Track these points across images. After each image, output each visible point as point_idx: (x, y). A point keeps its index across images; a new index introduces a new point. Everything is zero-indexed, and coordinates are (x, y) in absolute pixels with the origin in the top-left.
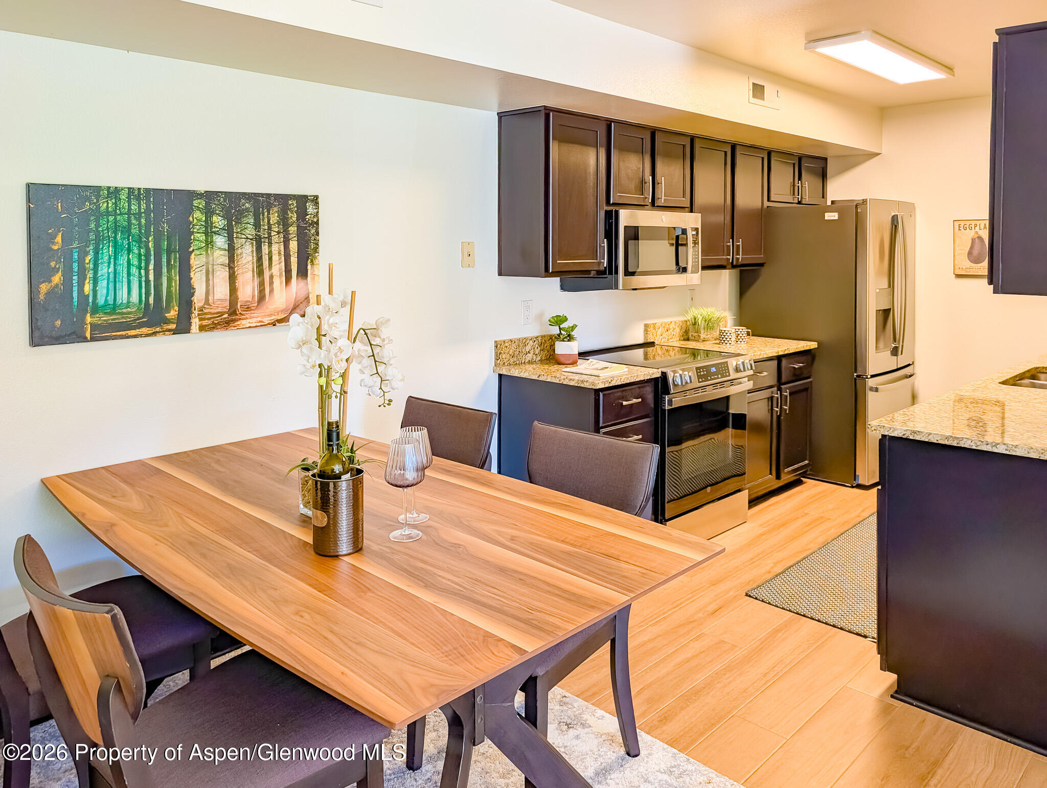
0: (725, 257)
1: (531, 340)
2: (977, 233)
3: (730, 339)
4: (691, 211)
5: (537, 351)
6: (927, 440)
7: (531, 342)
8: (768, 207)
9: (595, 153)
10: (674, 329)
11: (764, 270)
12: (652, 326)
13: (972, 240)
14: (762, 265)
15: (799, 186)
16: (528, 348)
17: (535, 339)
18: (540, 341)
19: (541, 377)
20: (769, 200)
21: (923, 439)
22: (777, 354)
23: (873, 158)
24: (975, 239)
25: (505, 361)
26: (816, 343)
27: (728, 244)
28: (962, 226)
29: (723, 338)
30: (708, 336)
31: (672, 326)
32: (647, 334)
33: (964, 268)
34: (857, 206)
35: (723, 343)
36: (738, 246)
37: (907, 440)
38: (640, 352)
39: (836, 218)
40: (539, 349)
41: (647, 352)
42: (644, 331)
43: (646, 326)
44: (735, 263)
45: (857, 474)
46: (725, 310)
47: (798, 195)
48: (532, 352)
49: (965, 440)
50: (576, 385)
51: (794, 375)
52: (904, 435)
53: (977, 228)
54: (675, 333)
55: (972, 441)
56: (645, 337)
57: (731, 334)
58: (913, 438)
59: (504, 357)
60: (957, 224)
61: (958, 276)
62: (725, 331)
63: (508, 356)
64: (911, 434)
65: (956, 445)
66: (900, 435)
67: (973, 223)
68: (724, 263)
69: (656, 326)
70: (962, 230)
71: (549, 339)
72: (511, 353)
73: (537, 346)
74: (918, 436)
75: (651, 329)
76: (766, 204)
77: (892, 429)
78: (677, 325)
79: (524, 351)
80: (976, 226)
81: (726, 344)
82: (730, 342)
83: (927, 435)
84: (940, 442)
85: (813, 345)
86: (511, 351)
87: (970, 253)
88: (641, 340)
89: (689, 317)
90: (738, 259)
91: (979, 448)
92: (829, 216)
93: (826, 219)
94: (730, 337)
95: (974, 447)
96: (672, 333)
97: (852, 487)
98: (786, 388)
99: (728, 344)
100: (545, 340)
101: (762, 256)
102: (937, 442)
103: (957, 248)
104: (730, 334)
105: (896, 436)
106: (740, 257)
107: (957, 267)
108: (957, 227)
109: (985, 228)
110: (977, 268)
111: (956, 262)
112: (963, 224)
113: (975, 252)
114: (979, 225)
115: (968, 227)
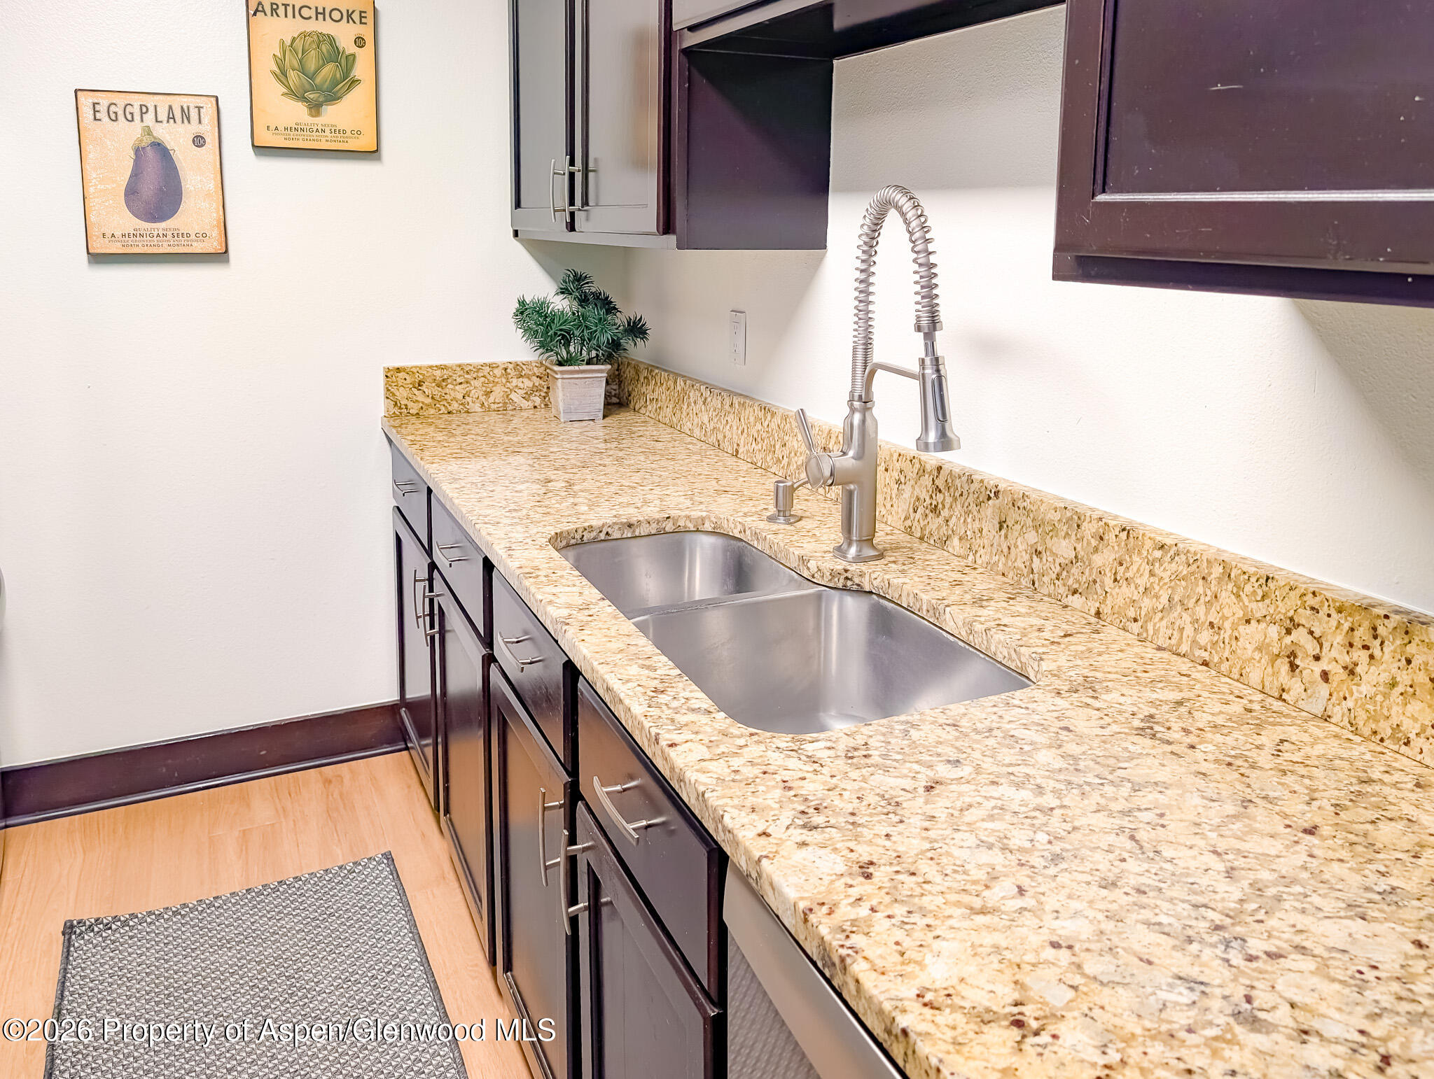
2: (148, 130)
13: (136, 153)
24: (143, 148)
28: (102, 108)
33: (118, 233)
53: (150, 117)
60: (87, 100)
61: (97, 258)
67: (137, 101)
70: (106, 119)
80: (144, 110)
87: (131, 192)
103: (92, 175)
107: (95, 232)
108: (88, 113)
109: (171, 117)
110: (157, 235)
111: (92, 218)
112: (104, 101)
113: (148, 188)
114: (151, 110)
115: (120, 113)
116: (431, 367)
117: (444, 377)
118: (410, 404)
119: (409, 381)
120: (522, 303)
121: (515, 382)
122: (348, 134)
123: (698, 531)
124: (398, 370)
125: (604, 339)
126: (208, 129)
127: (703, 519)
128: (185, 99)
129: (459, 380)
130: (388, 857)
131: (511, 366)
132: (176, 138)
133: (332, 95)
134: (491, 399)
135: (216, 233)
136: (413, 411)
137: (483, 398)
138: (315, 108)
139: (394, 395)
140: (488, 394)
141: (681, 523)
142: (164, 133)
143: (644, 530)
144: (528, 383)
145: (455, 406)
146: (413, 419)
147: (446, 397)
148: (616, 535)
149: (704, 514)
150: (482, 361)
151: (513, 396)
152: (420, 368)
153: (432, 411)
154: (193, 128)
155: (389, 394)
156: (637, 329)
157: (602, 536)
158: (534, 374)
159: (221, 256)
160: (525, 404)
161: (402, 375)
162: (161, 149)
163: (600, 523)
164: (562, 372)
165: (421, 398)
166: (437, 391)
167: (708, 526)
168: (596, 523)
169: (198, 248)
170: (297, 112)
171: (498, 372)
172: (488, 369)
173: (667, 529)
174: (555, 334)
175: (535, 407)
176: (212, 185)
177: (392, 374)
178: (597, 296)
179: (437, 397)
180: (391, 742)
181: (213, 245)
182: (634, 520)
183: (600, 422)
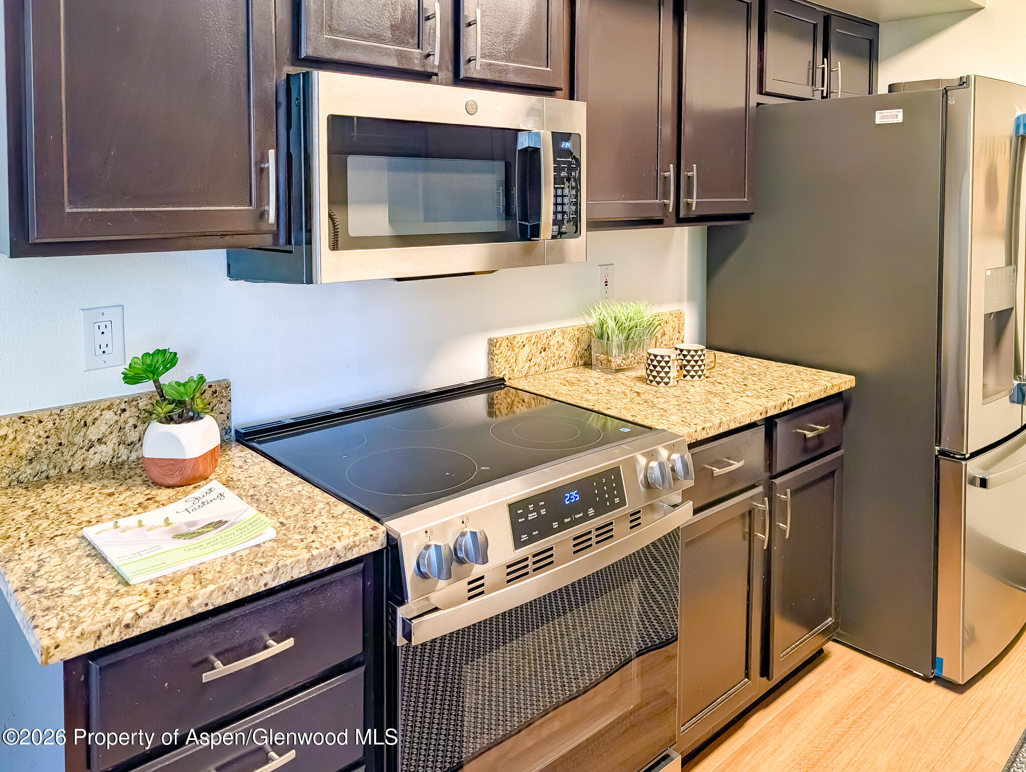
0: (658, 201)
1: (109, 408)
3: (667, 373)
4: (572, 97)
5: (133, 435)
7: (110, 413)
8: (758, 104)
10: (560, 345)
11: (751, 227)
12: (505, 343)
14: (746, 217)
15: (823, 69)
17: (123, 406)
18: (140, 410)
20: (761, 91)
22: (764, 416)
26: (853, 377)
27: (666, 174)
29: (651, 371)
30: (629, 361)
31: (558, 337)
32: (492, 359)
34: (946, 91)
35: (651, 381)
36: (690, 178)
38: (479, 402)
39: (900, 119)
41: (492, 399)
42: (489, 354)
43: (492, 344)
44: (682, 215)
45: (938, 655)
46: (680, 300)
47: (823, 86)
48: (113, 439)
51: (805, 450)
56: (489, 368)
57: (670, 365)
68: (657, 215)
69: (515, 343)
73: (132, 421)
75: (505, 348)
76: (755, 98)
78: (567, 337)
81: (658, 383)
82: (666, 380)
85: (844, 382)
88: (480, 374)
89: (593, 320)
90: (689, 205)
92: (882, 117)
93: (877, 122)
94: (667, 369)
96: (557, 353)
97: (928, 680)
98: (785, 485)
99: (662, 384)
101: (746, 199)
104: (667, 362)
106: (694, 201)
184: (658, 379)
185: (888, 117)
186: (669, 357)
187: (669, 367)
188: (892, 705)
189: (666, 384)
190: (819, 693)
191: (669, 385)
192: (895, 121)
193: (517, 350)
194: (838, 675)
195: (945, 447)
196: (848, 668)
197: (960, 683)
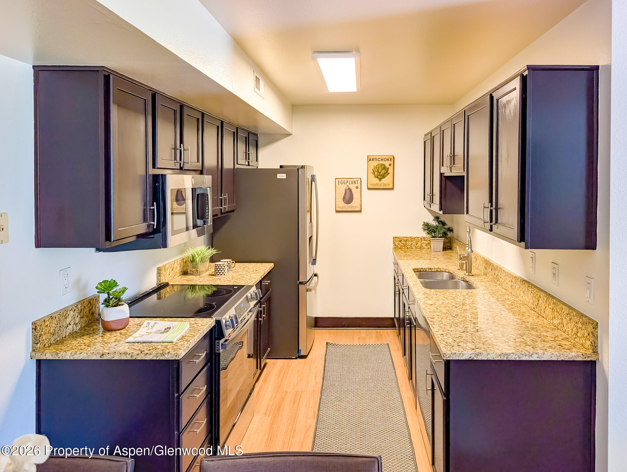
0: (218, 208)
1: (71, 309)
2: (348, 186)
4: (202, 173)
5: (77, 320)
6: (486, 359)
7: (71, 312)
9: (144, 120)
10: (177, 267)
12: (163, 269)
13: (345, 190)
14: (234, 211)
15: (249, 154)
16: (68, 320)
17: (74, 308)
18: (79, 309)
19: (104, 356)
20: (237, 163)
21: (483, 359)
22: (261, 279)
23: (288, 136)
24: (347, 189)
25: (46, 342)
27: (221, 197)
28: (340, 182)
29: (218, 271)
31: (175, 265)
32: (160, 277)
33: (341, 207)
34: (298, 170)
35: (218, 275)
36: (225, 199)
37: (472, 361)
39: (285, 177)
40: (79, 317)
42: (157, 274)
43: (159, 270)
44: (223, 212)
45: (300, 349)
47: (249, 160)
48: (72, 323)
49: (512, 355)
50: (155, 358)
51: (266, 290)
52: (470, 357)
53: (348, 183)
54: (177, 271)
55: (516, 355)
56: (158, 280)
57: (225, 267)
58: (477, 359)
59: (44, 338)
60: (337, 180)
61: (337, 212)
62: (220, 265)
63: (48, 336)
64: (475, 356)
65: (506, 359)
66: (468, 358)
67: (346, 180)
69: (166, 268)
70: (340, 184)
71: (88, 304)
72: (51, 331)
73: (77, 314)
74: (480, 357)
75: (163, 271)
76: (236, 166)
77: (461, 355)
78: (178, 263)
79: (64, 324)
81: (221, 275)
83: (486, 355)
84: (495, 359)
85: (272, 265)
86: (52, 328)
87: (344, 198)
88: (155, 285)
90: (225, 208)
91: (520, 359)
92: (279, 176)
93: (278, 178)
94: (224, 269)
95: (518, 359)
97: (296, 358)
98: (264, 301)
99: (223, 275)
100: (84, 307)
101: (235, 205)
102: (493, 359)
103: (337, 195)
105: (465, 359)
106: (227, 206)
107: (337, 206)
108: (337, 183)
109: (352, 183)
110: (348, 207)
111: (337, 203)
112: (340, 180)
113: (347, 198)
114: (349, 181)
115: (343, 183)
116: (403, 237)
117: (406, 240)
118: (398, 245)
119: (398, 240)
120: (424, 223)
121: (423, 242)
122: (387, 185)
123: (445, 272)
124: (396, 237)
125: (441, 232)
126: (359, 185)
127: (446, 269)
128: (355, 179)
129: (410, 240)
130: (388, 344)
131: (423, 238)
132: (353, 187)
133: (384, 176)
134: (417, 246)
135: (359, 207)
136: (399, 247)
137: (415, 245)
138: (380, 179)
139: (395, 243)
140: (417, 244)
141: (442, 270)
142: (350, 186)
143: (433, 270)
144: (427, 242)
145: (409, 247)
146: (399, 249)
147: (407, 244)
148: (428, 270)
149: (446, 268)
150: (415, 236)
151: (422, 245)
152: (401, 237)
153: (403, 247)
154: (356, 185)
155: (394, 243)
156: (451, 230)
157: (425, 270)
158: (428, 240)
159: (360, 211)
160: (426, 247)
161: (397, 238)
162: (350, 189)
163: (424, 268)
164: (432, 239)
165: (401, 244)
166: (405, 243)
167: (447, 271)
168: (424, 267)
169: (356, 209)
170: (377, 180)
171: (419, 239)
172: (417, 238)
173: (439, 271)
174: (431, 230)
175: (428, 248)
176: (359, 197)
177: (395, 238)
178: (441, 221)
179: (405, 244)
180: (392, 327)
181: (359, 209)
182: (431, 268)
183: (442, 252)
184: (221, 273)
185: (281, 176)
186: (225, 264)
187: (225, 268)
188: (291, 368)
189: (224, 274)
190: (270, 372)
191: (225, 275)
192: (284, 178)
193: (166, 271)
194: (272, 367)
195: (300, 281)
196: (274, 364)
197: (306, 355)
